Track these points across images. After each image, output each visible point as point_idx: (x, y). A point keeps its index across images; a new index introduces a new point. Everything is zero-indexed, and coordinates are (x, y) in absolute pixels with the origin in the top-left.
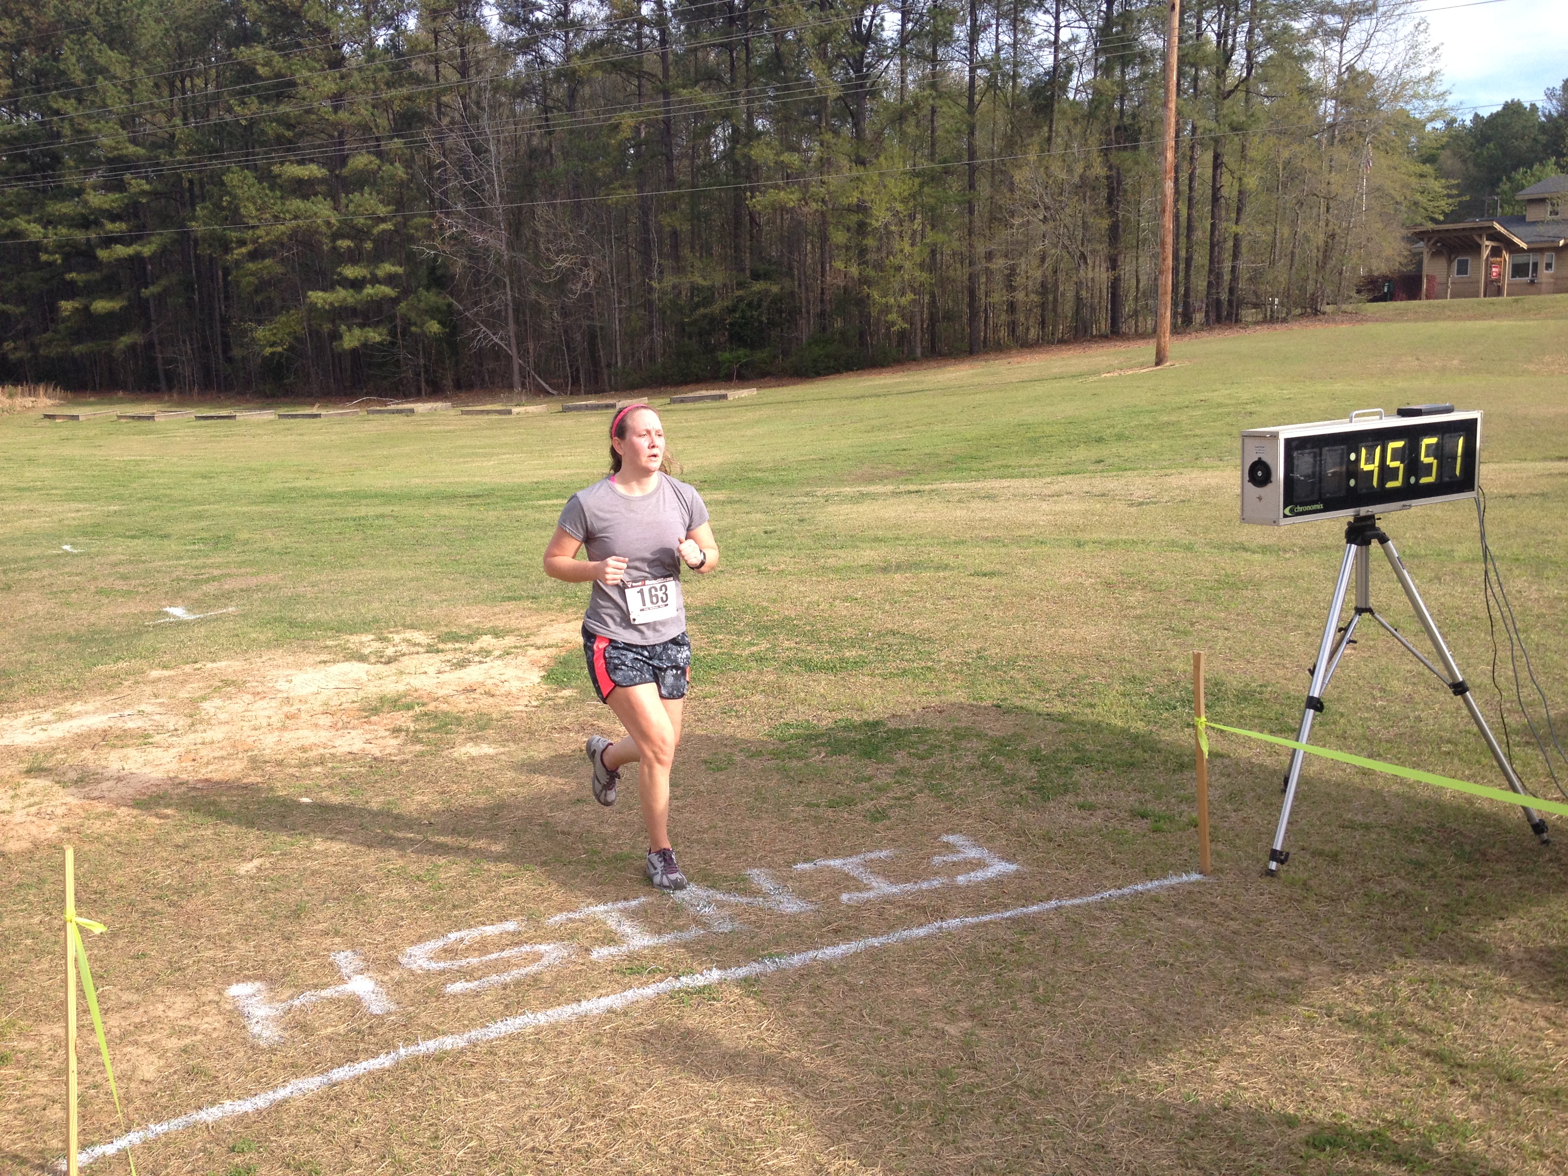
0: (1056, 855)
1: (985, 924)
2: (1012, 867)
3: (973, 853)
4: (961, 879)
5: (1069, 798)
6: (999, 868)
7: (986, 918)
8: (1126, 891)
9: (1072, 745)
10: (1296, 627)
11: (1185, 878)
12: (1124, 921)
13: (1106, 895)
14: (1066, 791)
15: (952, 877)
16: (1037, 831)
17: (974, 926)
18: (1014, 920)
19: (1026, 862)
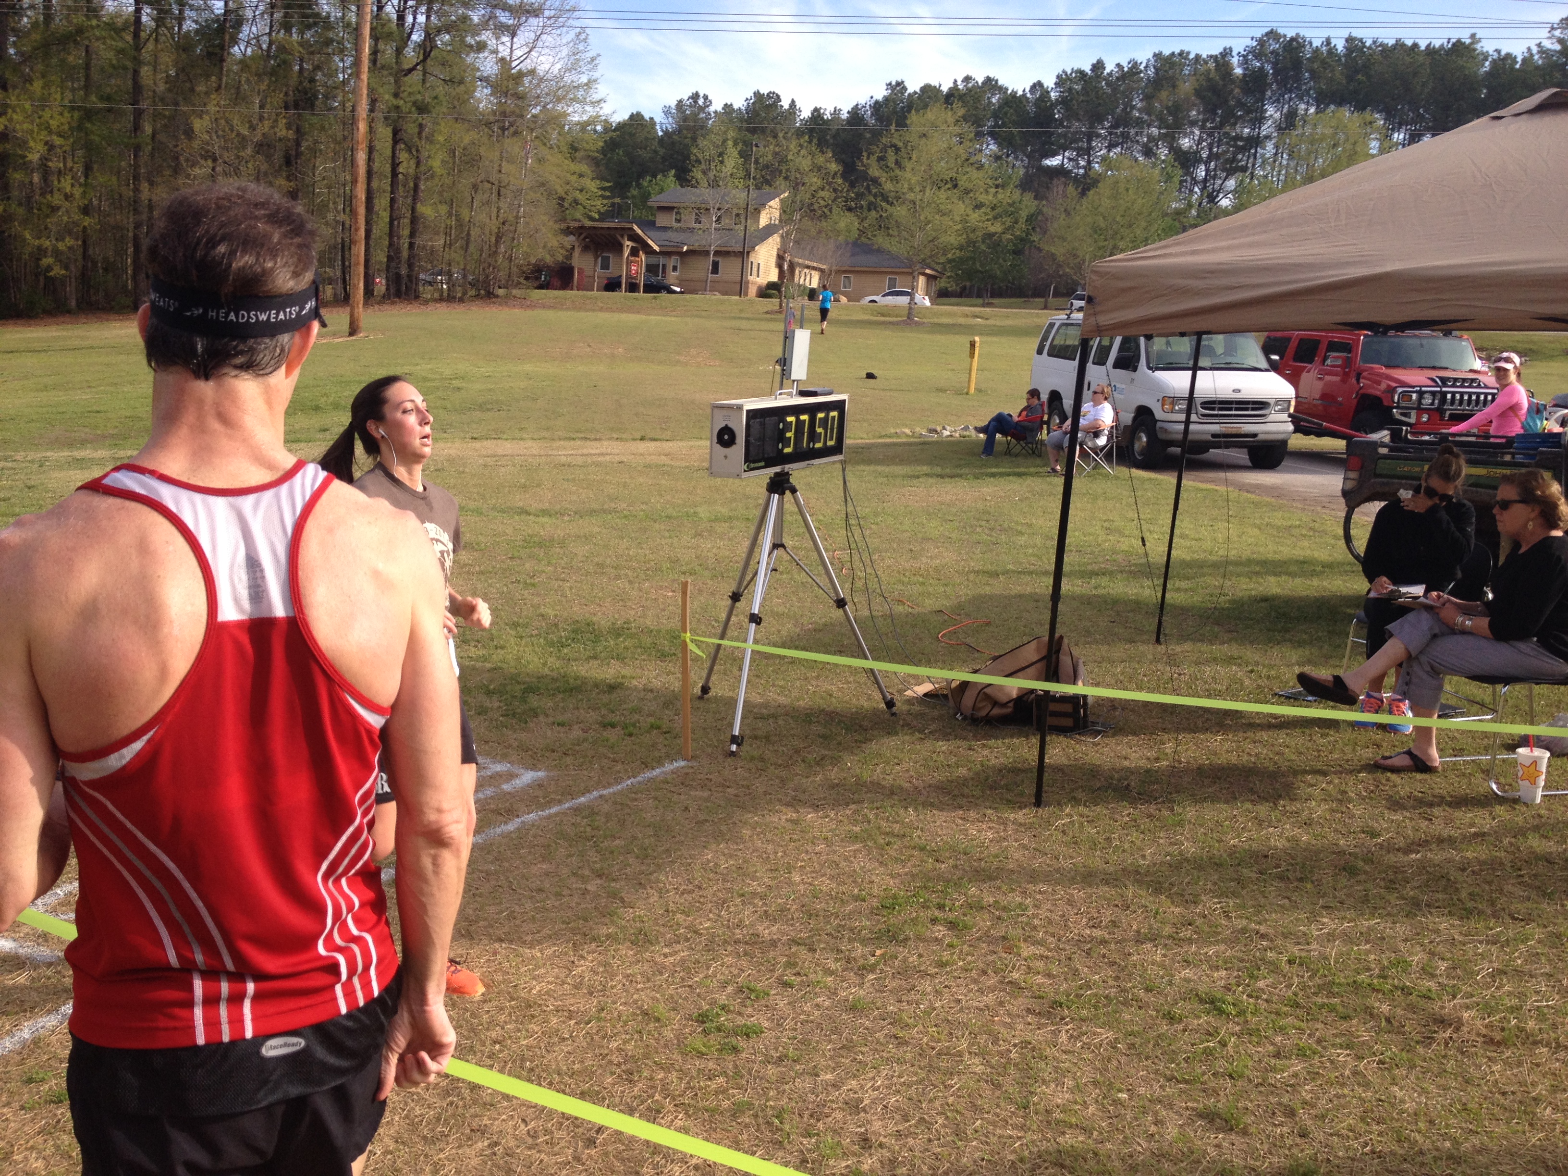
0: (569, 760)
1: (556, 814)
2: (541, 774)
3: (499, 768)
4: (506, 787)
5: (542, 718)
6: (528, 777)
7: (554, 810)
8: (639, 779)
9: (512, 679)
10: (618, 577)
11: (676, 764)
12: (656, 798)
13: (629, 782)
14: (536, 715)
15: (498, 786)
16: (537, 745)
17: (549, 817)
18: (577, 810)
19: (547, 769)
